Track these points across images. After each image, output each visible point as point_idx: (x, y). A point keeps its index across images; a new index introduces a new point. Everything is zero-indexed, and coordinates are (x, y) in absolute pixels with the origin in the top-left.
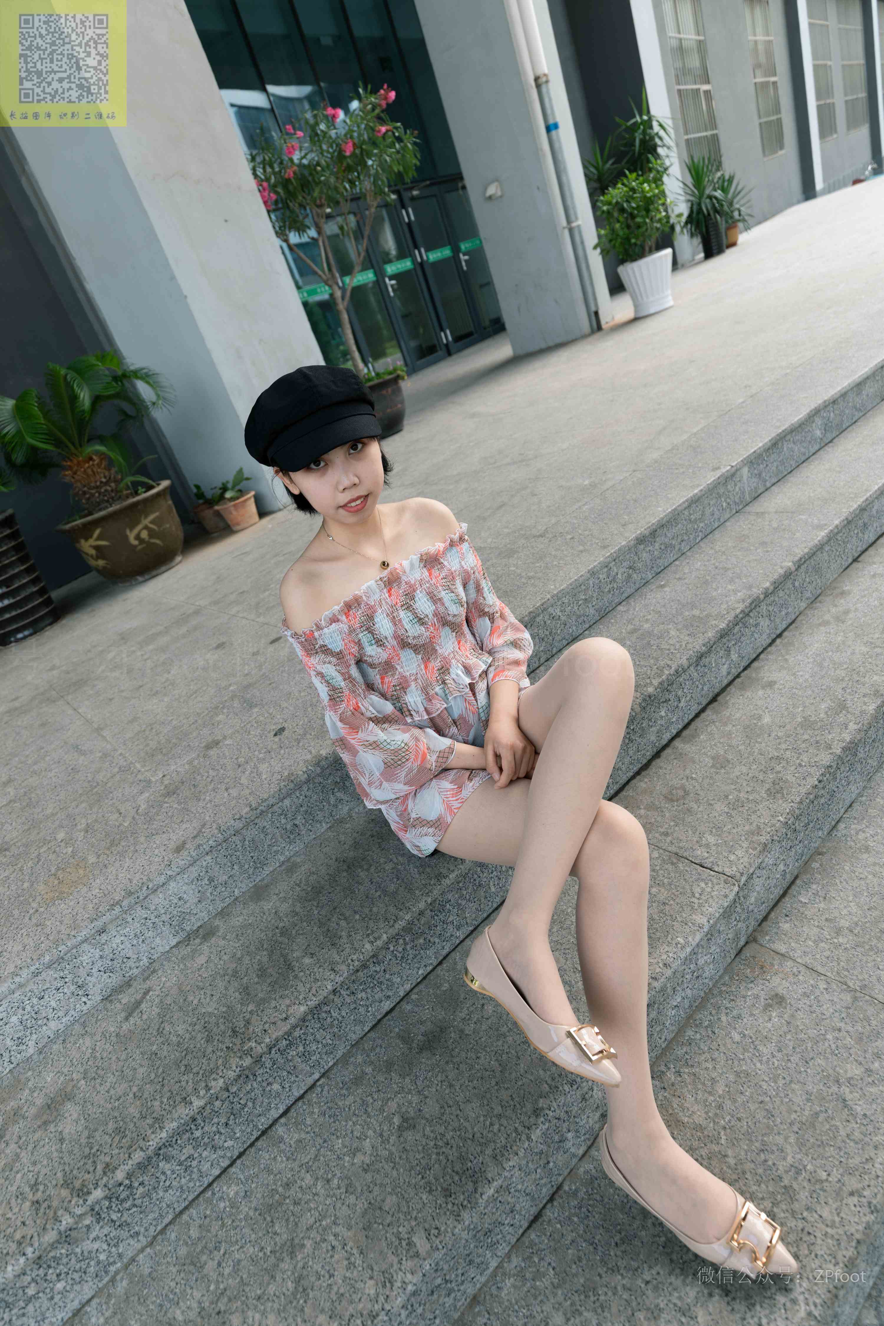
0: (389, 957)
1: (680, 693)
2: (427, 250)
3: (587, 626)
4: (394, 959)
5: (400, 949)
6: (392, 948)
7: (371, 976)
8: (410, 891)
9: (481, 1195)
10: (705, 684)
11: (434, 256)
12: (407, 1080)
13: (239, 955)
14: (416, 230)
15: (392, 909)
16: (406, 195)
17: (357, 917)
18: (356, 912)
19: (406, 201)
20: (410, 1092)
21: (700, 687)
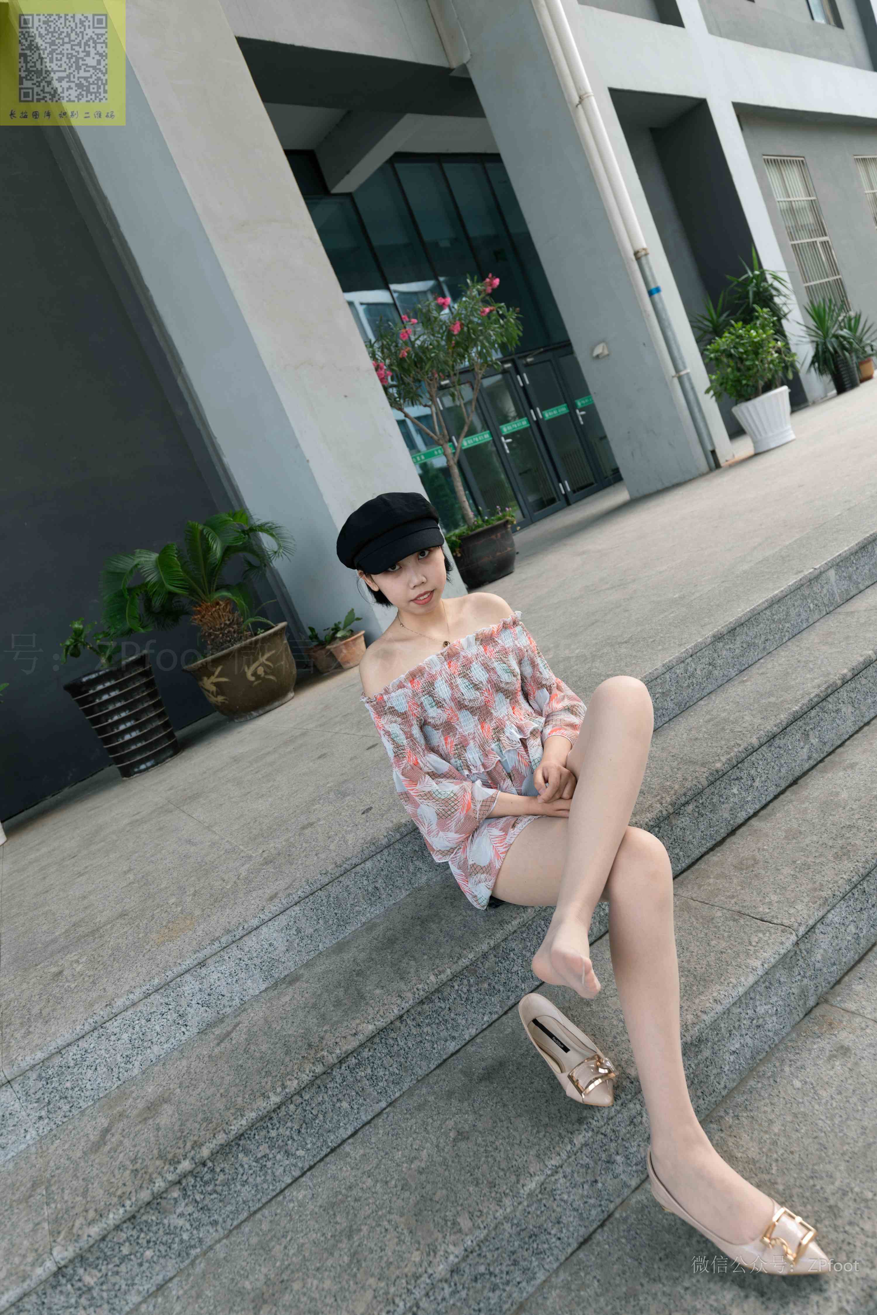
0: (454, 995)
1: (753, 772)
2: (542, 410)
3: (667, 719)
4: (459, 999)
5: (465, 990)
6: (456, 987)
7: (436, 1011)
8: (475, 934)
9: (523, 1186)
10: (782, 766)
11: (549, 414)
12: (466, 1104)
13: (319, 992)
14: (531, 391)
15: (457, 949)
16: (521, 363)
17: (425, 957)
18: (424, 954)
19: (521, 368)
20: (467, 1113)
21: (777, 768)
